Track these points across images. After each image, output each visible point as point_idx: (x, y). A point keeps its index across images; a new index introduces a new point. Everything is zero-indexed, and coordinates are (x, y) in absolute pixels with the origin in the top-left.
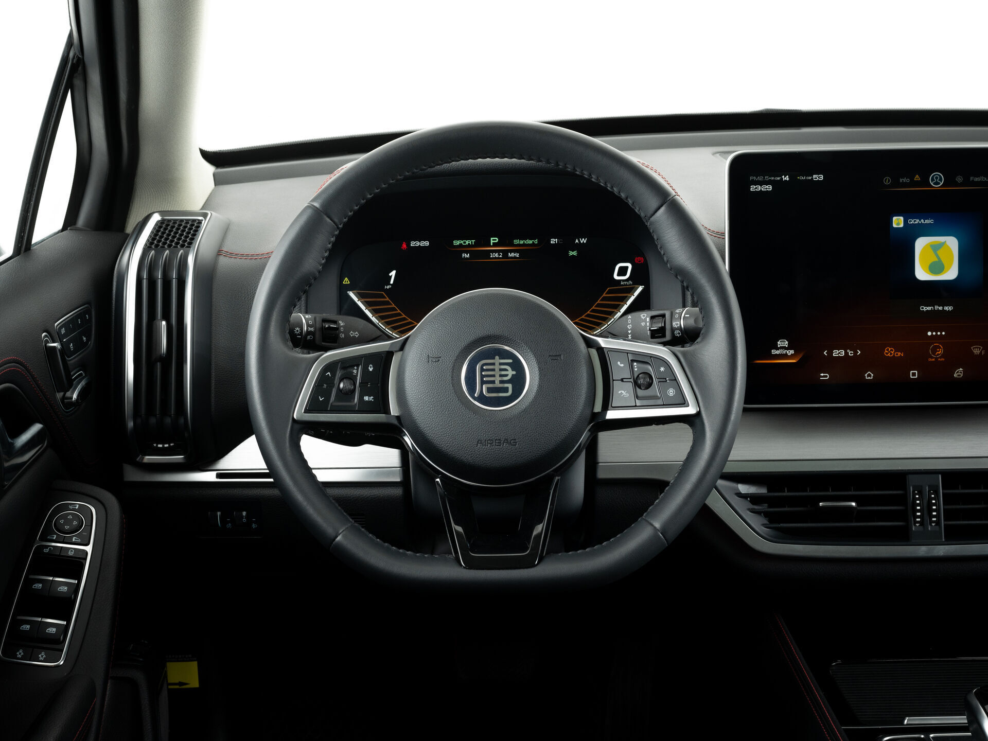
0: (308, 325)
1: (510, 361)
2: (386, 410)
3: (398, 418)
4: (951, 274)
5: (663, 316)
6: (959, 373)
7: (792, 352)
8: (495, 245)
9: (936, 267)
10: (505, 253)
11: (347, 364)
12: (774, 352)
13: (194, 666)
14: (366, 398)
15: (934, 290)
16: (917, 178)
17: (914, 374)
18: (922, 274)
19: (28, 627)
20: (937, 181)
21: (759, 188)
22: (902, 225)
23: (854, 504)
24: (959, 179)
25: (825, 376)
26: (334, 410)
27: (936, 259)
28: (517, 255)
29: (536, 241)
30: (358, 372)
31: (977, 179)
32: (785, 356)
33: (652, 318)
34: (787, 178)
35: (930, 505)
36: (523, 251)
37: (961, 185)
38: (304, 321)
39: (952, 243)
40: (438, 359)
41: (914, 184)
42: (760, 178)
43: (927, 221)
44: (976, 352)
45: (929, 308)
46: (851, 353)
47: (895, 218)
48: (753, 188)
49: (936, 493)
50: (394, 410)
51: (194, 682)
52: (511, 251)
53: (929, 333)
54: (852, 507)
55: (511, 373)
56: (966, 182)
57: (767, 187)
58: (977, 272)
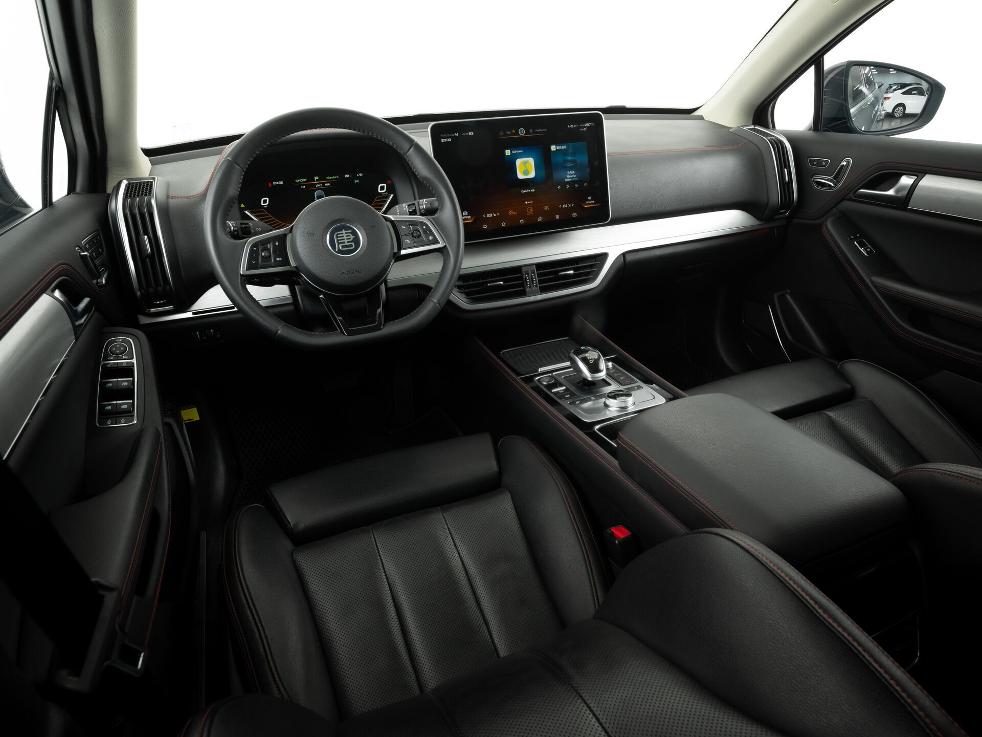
0: (234, 227)
1: (351, 231)
2: (289, 264)
3: (296, 267)
4: (532, 175)
5: (414, 204)
6: (540, 219)
7: (469, 217)
8: (317, 180)
9: (526, 172)
10: (323, 184)
11: (264, 242)
13: (195, 410)
14: (278, 259)
15: (526, 183)
16: (514, 131)
17: (522, 222)
18: (520, 176)
19: (110, 407)
20: (522, 132)
21: (445, 140)
22: (510, 154)
23: (502, 283)
24: (531, 131)
25: (485, 227)
26: (261, 268)
27: (525, 169)
28: (329, 184)
29: (338, 177)
30: (270, 246)
31: (538, 131)
32: (467, 219)
33: (409, 206)
34: (457, 135)
35: (532, 279)
36: (332, 182)
37: (532, 134)
38: (231, 225)
39: (531, 161)
40: (313, 234)
41: (512, 134)
42: (445, 135)
43: (520, 151)
44: (546, 209)
45: (525, 191)
46: (495, 215)
47: (506, 151)
48: (443, 140)
49: (534, 273)
50: (293, 263)
51: (197, 418)
52: (326, 183)
53: (526, 203)
54: (501, 284)
55: (352, 237)
56: (534, 132)
57: (449, 140)
58: (543, 173)
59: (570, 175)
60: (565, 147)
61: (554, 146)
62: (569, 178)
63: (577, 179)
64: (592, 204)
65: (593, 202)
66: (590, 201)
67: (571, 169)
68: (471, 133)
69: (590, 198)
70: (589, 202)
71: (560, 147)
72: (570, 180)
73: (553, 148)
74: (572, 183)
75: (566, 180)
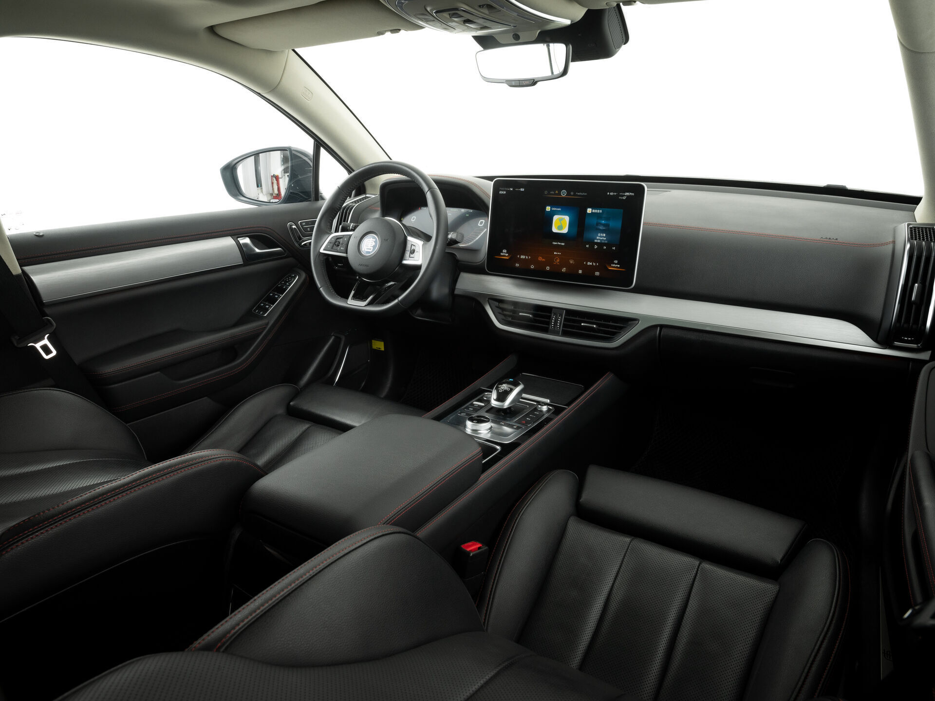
0: (353, 227)
1: (375, 240)
4: (565, 230)
6: (564, 270)
7: (508, 255)
9: (560, 228)
11: (339, 237)
12: (502, 254)
13: (382, 343)
15: (559, 237)
16: (557, 192)
17: (548, 268)
18: (555, 230)
19: (263, 305)
20: (564, 194)
21: (502, 192)
22: (549, 210)
23: (530, 315)
24: (572, 193)
25: (517, 265)
26: (332, 251)
27: (560, 224)
31: (578, 194)
32: (504, 256)
34: (512, 189)
35: (557, 320)
37: (572, 196)
38: (351, 226)
39: (566, 219)
41: (555, 194)
42: (503, 189)
43: (559, 209)
44: (571, 262)
45: (556, 243)
46: (527, 257)
47: (547, 207)
48: (500, 192)
49: (562, 317)
51: (383, 349)
53: (555, 253)
55: (374, 244)
56: (575, 195)
57: (505, 192)
58: (575, 231)
59: (601, 237)
60: (601, 211)
61: (591, 209)
62: (599, 239)
63: (606, 242)
64: (617, 267)
65: (619, 266)
66: (616, 264)
67: (602, 231)
68: (522, 190)
69: (616, 262)
70: (614, 265)
71: (596, 211)
72: (599, 241)
73: (589, 211)
74: (600, 245)
75: (596, 241)
